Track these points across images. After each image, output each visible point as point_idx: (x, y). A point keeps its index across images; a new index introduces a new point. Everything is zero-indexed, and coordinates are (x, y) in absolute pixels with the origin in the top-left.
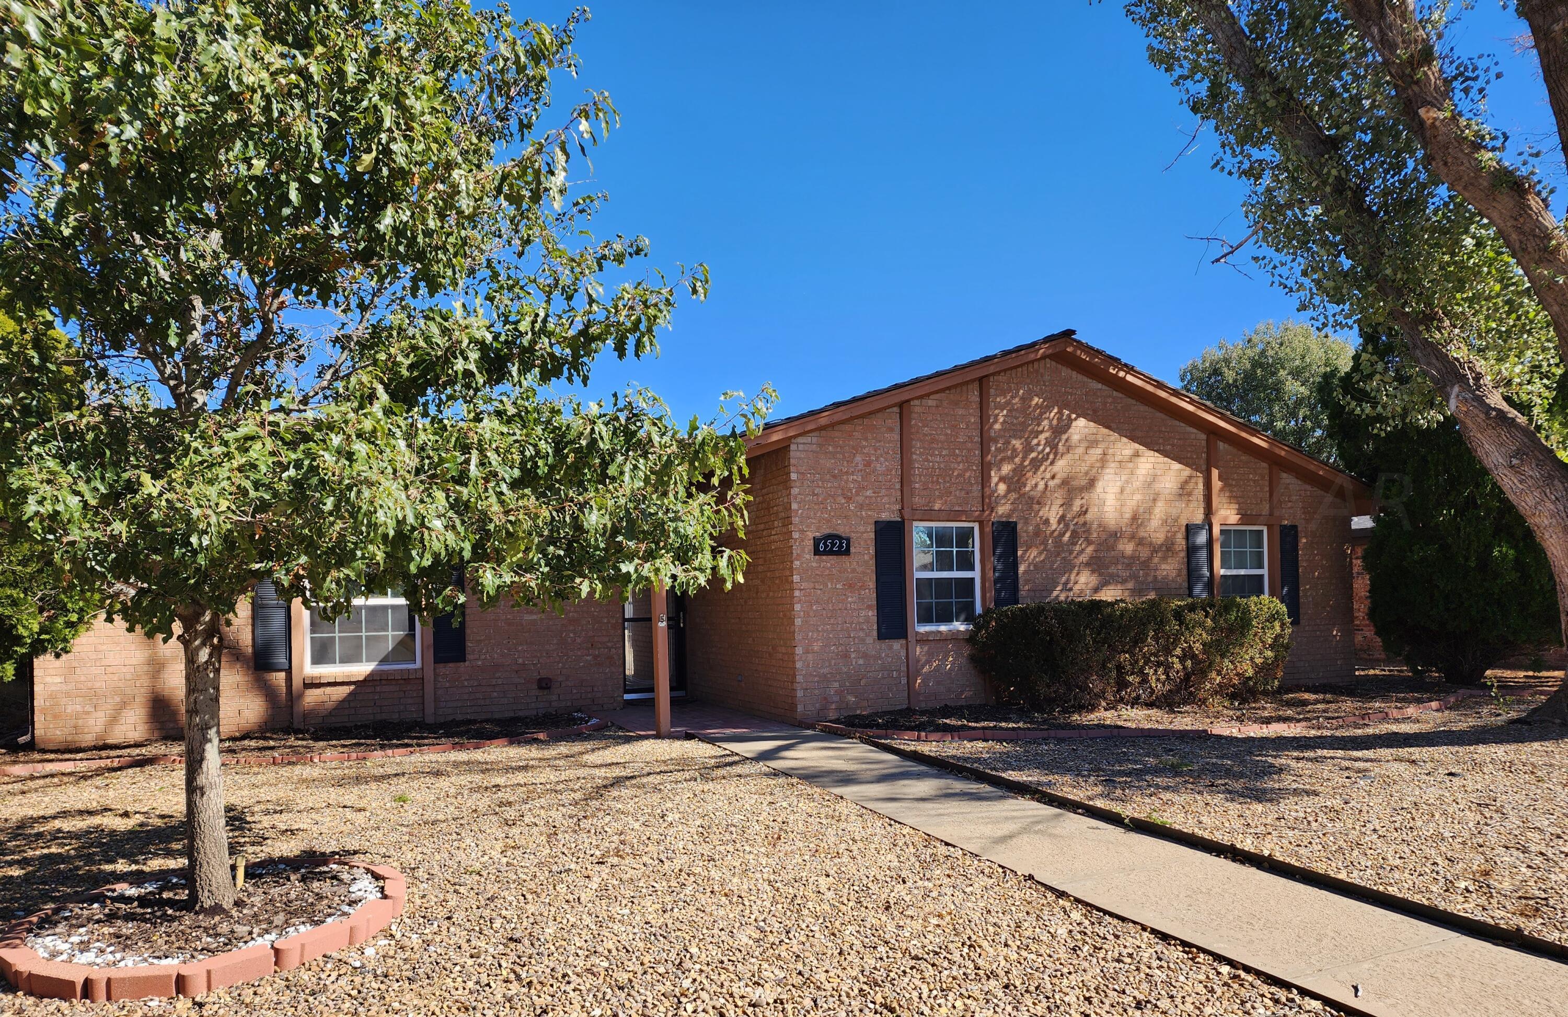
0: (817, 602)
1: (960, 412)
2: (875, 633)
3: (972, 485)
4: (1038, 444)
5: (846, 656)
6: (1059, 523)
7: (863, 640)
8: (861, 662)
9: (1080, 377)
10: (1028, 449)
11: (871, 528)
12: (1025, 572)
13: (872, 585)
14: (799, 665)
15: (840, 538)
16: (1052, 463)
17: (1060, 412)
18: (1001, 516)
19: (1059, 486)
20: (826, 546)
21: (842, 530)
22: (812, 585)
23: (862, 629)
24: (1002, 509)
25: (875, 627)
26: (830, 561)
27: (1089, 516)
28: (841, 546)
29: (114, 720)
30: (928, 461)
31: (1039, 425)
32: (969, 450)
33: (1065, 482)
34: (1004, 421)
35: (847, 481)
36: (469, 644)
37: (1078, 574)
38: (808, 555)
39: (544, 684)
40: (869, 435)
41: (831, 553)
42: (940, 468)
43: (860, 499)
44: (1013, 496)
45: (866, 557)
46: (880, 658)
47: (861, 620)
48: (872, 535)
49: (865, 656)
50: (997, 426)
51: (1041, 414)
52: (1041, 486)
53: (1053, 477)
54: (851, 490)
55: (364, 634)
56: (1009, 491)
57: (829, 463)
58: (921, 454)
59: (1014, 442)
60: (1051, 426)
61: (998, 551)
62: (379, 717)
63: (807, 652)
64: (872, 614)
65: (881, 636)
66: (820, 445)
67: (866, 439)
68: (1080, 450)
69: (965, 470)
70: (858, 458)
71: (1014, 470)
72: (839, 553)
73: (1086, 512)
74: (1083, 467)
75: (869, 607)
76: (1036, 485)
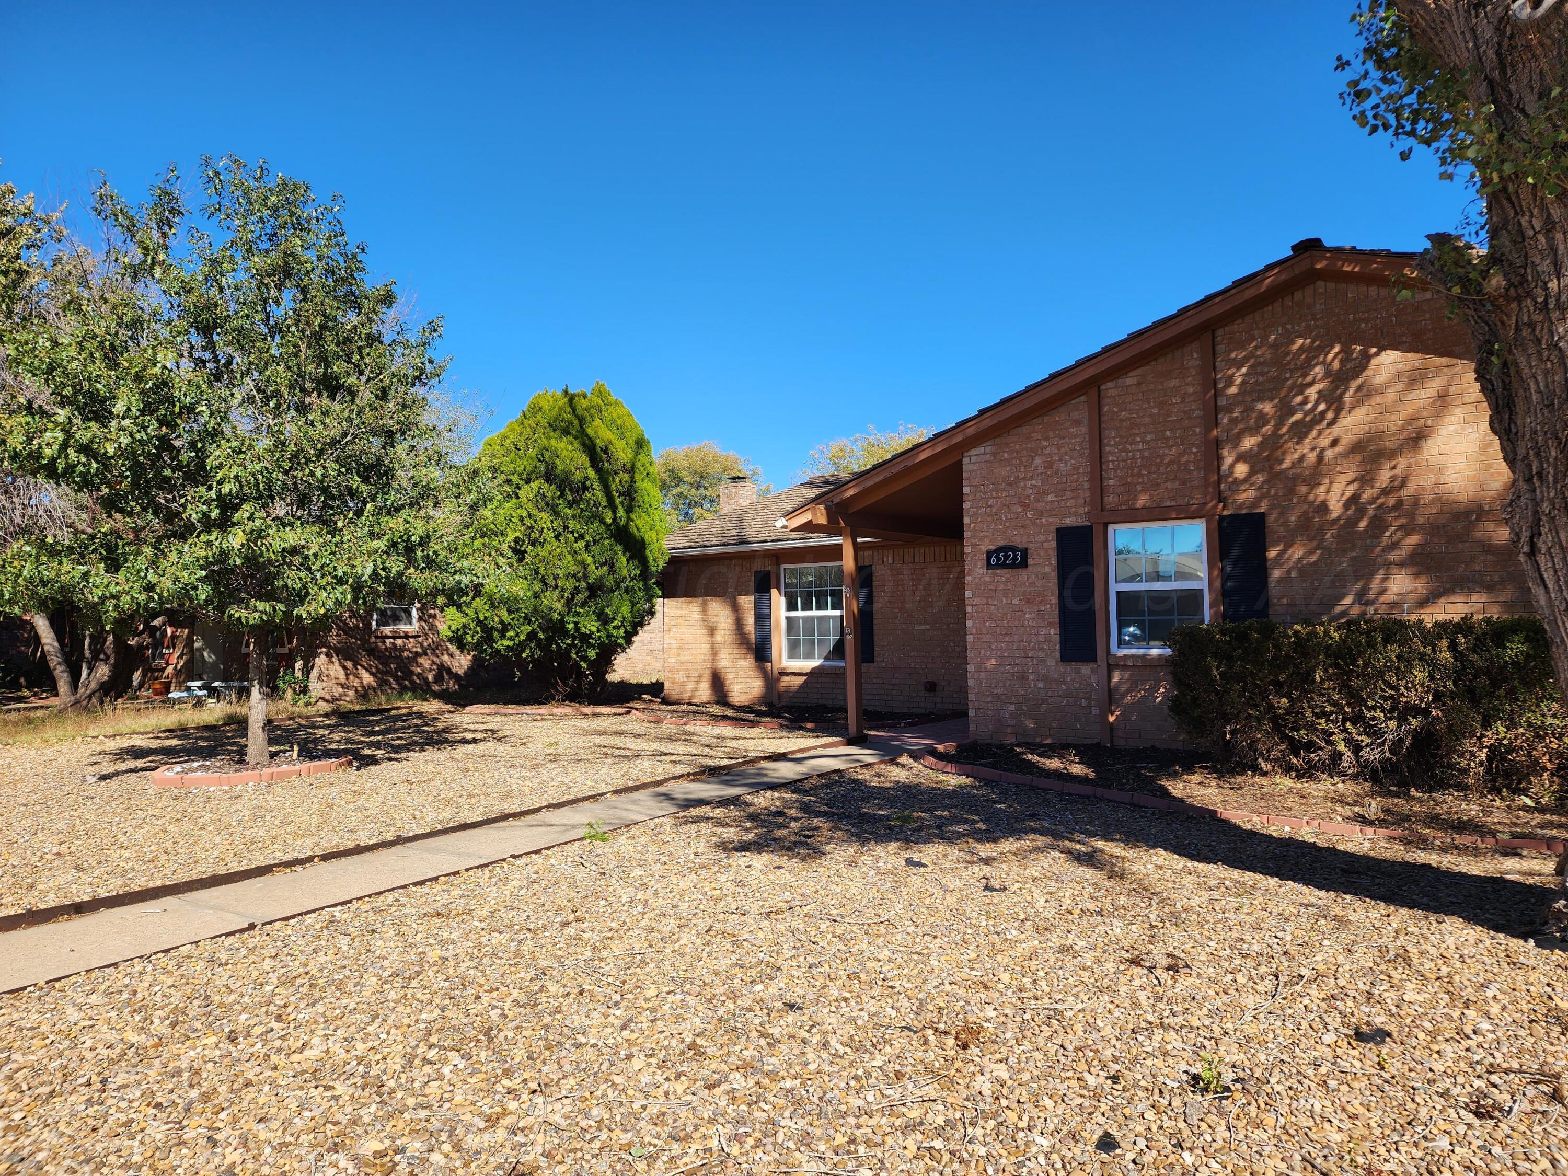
0: (990, 618)
1: (1173, 383)
2: (1058, 654)
3: (1190, 472)
4: (1305, 401)
5: (1023, 677)
6: (1347, 506)
7: (1043, 661)
8: (1040, 685)
10: (1286, 409)
11: (1052, 536)
12: (1280, 581)
13: (1054, 600)
14: (971, 683)
15: (1013, 549)
16: (1332, 423)
17: (1346, 351)
18: (1241, 506)
19: (1345, 455)
20: (998, 559)
21: (1019, 540)
22: (985, 601)
23: (1043, 649)
24: (1247, 495)
25: (1058, 647)
26: (1004, 574)
27: (1406, 493)
28: (1015, 558)
30: (1127, 451)
31: (1305, 375)
32: (1185, 429)
33: (1357, 447)
34: (1243, 383)
35: (1024, 489)
36: (876, 648)
37: (1386, 578)
38: (981, 569)
39: (931, 687)
40: (1051, 434)
41: (1004, 566)
42: (1142, 458)
43: (1040, 505)
44: (1260, 478)
45: (1047, 569)
46: (1064, 682)
47: (1041, 639)
48: (1054, 544)
49: (1045, 679)
50: (1233, 390)
51: (1308, 360)
52: (1312, 457)
53: (1335, 443)
54: (1029, 496)
55: (816, 637)
56: (1252, 473)
57: (1004, 472)
58: (1116, 444)
59: (1260, 406)
60: (1329, 373)
61: (1235, 552)
62: (821, 702)
63: (979, 670)
64: (1054, 632)
65: (1066, 658)
66: (994, 454)
67: (1046, 439)
68: (1392, 394)
69: (1181, 455)
70: (1038, 461)
71: (1261, 445)
72: (1013, 566)
73: (1403, 484)
74: (1396, 420)
75: (1050, 625)
76: (1302, 458)
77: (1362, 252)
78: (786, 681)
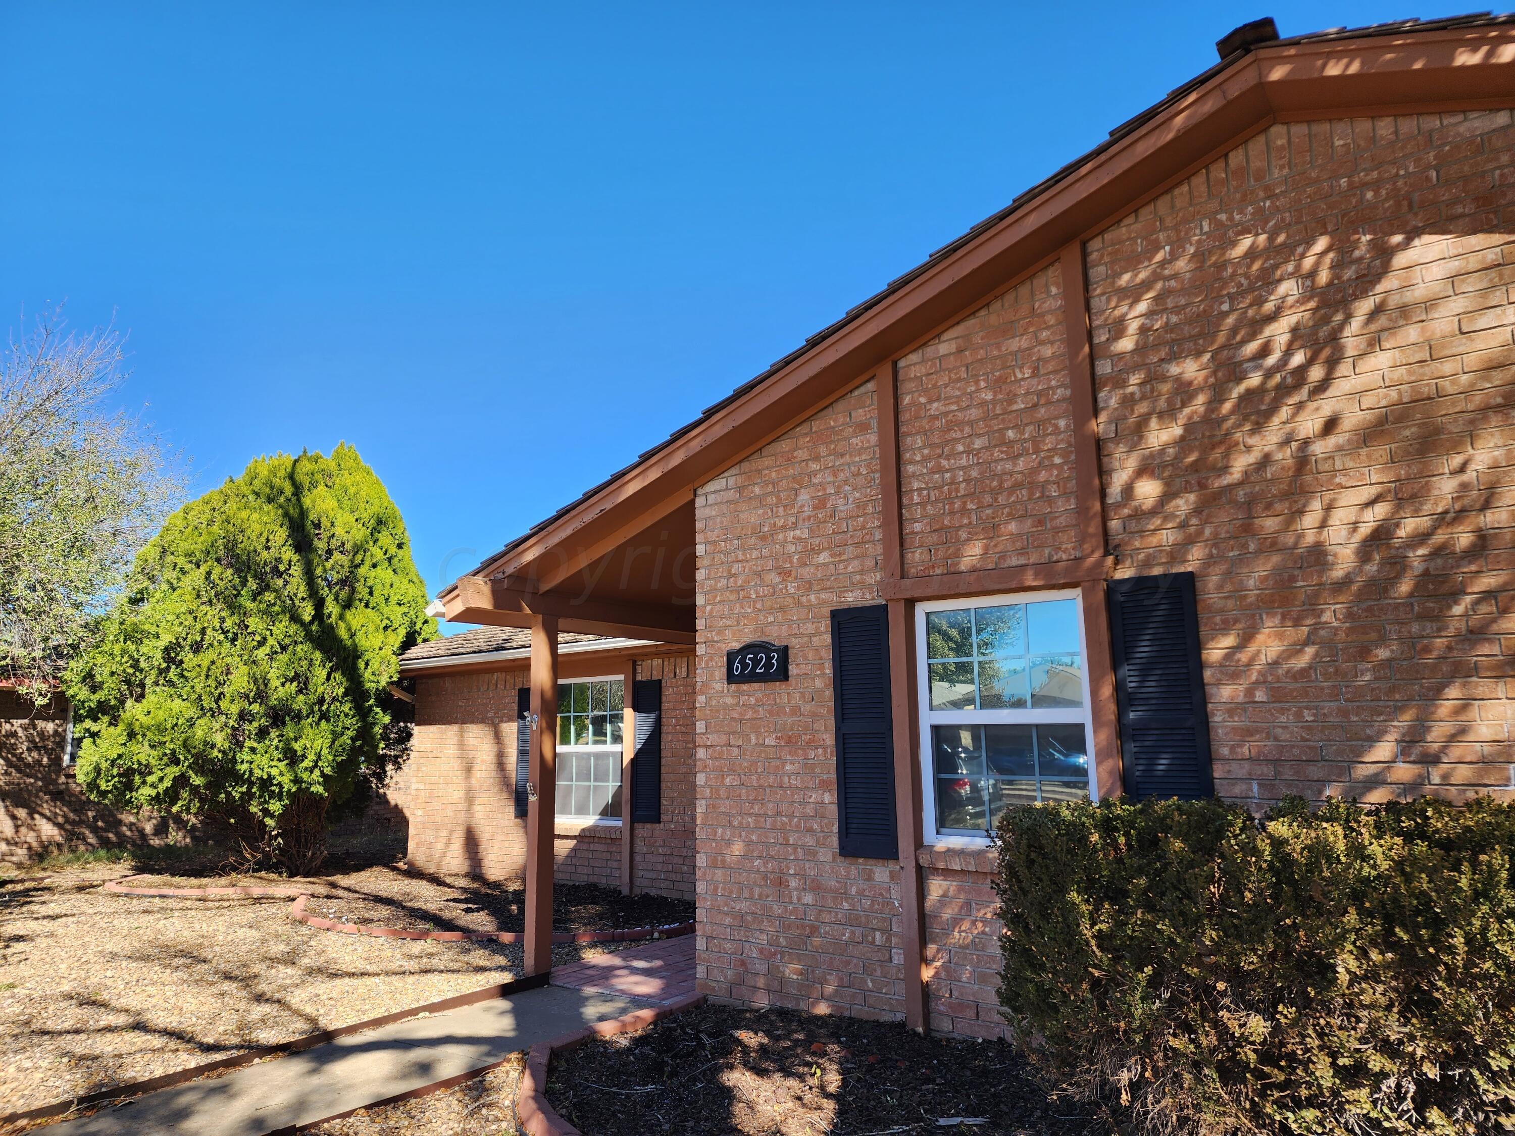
0: (733, 771)
1: (1015, 344)
2: (835, 841)
3: (1050, 500)
4: (1265, 351)
5: (780, 882)
7: (811, 853)
8: (808, 899)
9: (1408, 126)
10: (1226, 371)
11: (825, 625)
13: (830, 739)
15: (767, 648)
16: (1323, 386)
17: (1340, 245)
18: (1149, 562)
19: (1352, 450)
20: (744, 666)
21: (776, 635)
22: (724, 738)
23: (810, 830)
25: (835, 829)
26: (754, 692)
28: (768, 665)
29: (446, 848)
30: (941, 470)
31: (1260, 302)
32: (1040, 423)
34: (1143, 330)
35: (783, 545)
36: (664, 802)
37: (1465, 705)
38: (719, 684)
40: (823, 450)
41: (753, 678)
42: (967, 481)
43: (806, 571)
44: (1183, 505)
45: (819, 683)
46: (845, 895)
47: (809, 811)
48: (828, 639)
49: (816, 887)
50: (1126, 344)
52: (1285, 457)
53: (1330, 426)
54: (790, 557)
56: (1165, 497)
57: (754, 517)
58: (925, 459)
59: (1174, 369)
60: (1310, 292)
62: (591, 879)
63: (713, 865)
64: (830, 798)
65: (847, 849)
66: (740, 489)
67: (817, 458)
69: (1033, 471)
70: (804, 496)
71: (1182, 443)
72: (765, 678)
73: (1486, 502)
74: (1456, 373)
75: (824, 785)
76: (1266, 459)
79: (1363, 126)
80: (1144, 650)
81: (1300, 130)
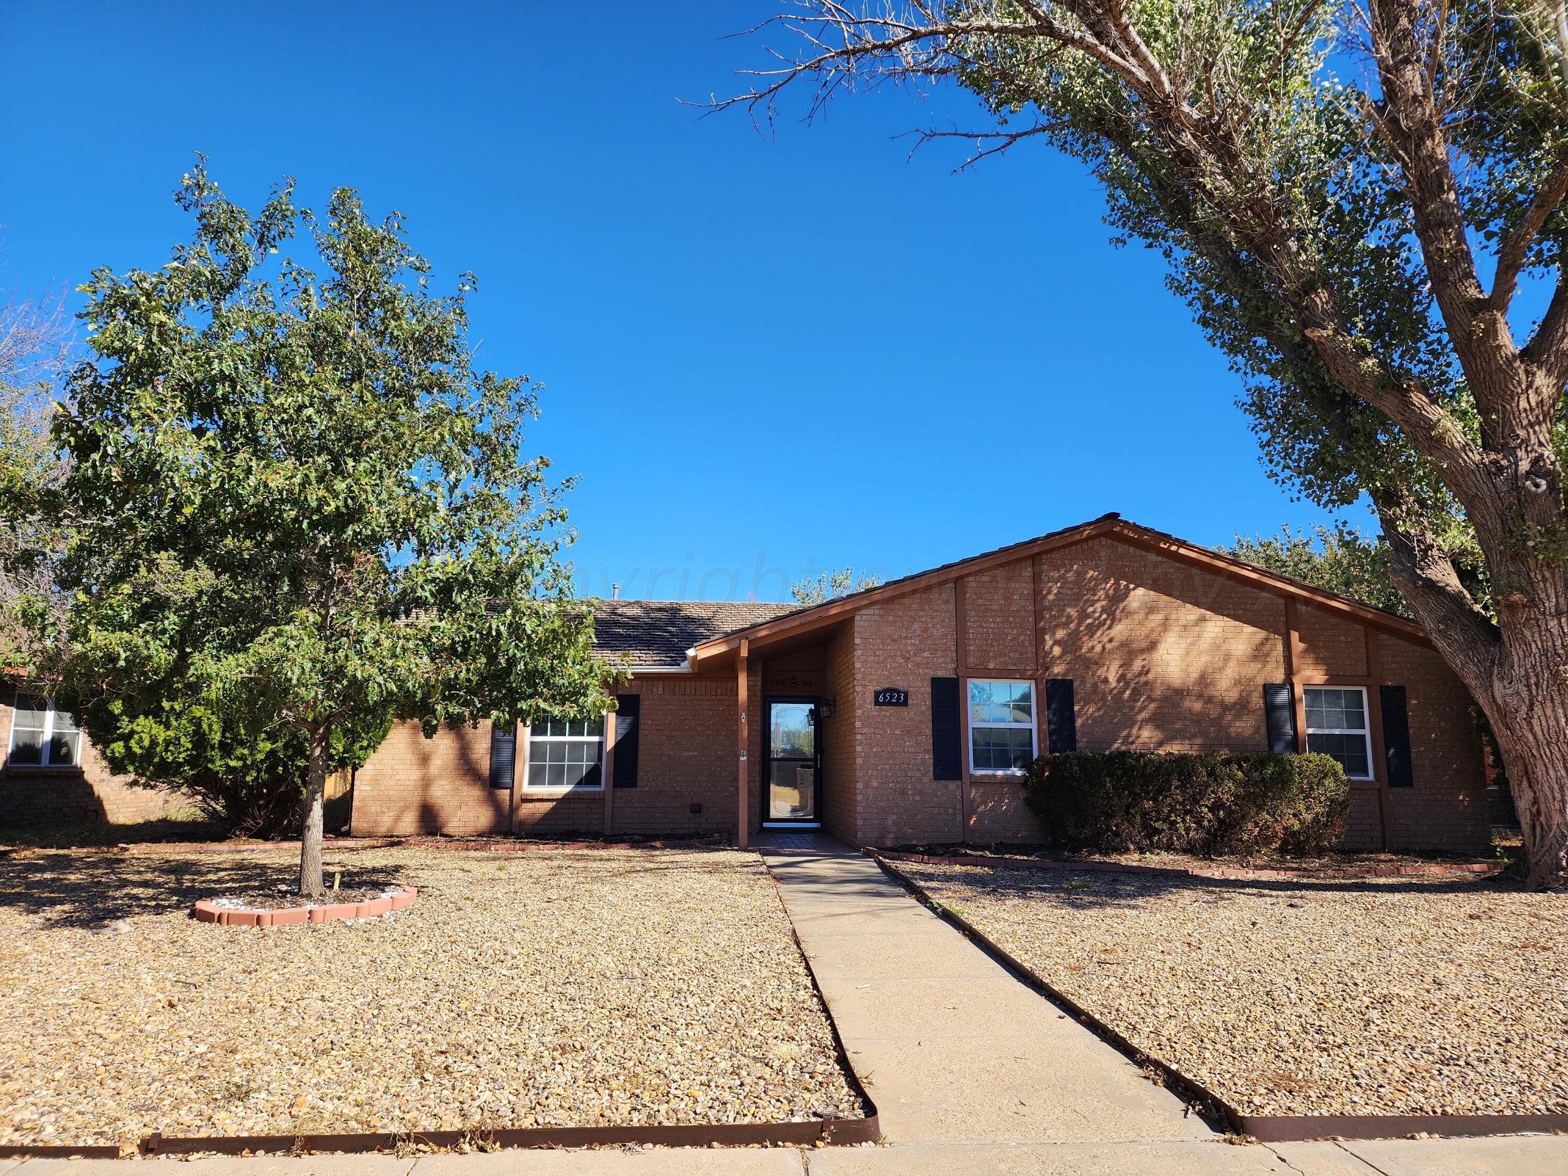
0: (877, 745)
1: (1014, 585)
2: (931, 774)
3: (1026, 647)
4: (1094, 612)
5: (903, 792)
6: (1118, 681)
7: (919, 780)
8: (917, 798)
9: (1138, 551)
10: (1083, 615)
11: (928, 684)
12: (1082, 725)
13: (929, 732)
14: (859, 798)
15: (898, 692)
16: (1110, 628)
17: (1117, 583)
18: (1058, 674)
19: (1118, 648)
20: (885, 698)
21: (901, 684)
22: (872, 730)
23: (919, 770)
24: (1058, 669)
25: (931, 769)
26: (888, 711)
27: (1150, 676)
28: (899, 698)
29: (398, 818)
30: (983, 627)
31: (1094, 595)
32: (1023, 618)
33: (1124, 644)
34: (1058, 592)
35: (905, 645)
36: (640, 773)
37: (1140, 729)
38: (869, 705)
39: (696, 809)
40: (927, 607)
41: (890, 704)
42: (993, 633)
43: (917, 659)
44: (1068, 658)
45: (923, 708)
46: (936, 796)
47: (918, 762)
48: (929, 690)
49: (922, 793)
50: (1051, 597)
51: (1096, 585)
52: (1098, 648)
53: (1111, 641)
54: (909, 652)
55: (566, 763)
56: (1064, 652)
57: (889, 630)
58: (975, 621)
59: (1069, 610)
60: (1107, 596)
62: (571, 828)
63: (867, 786)
64: (929, 757)
65: (937, 777)
66: (882, 616)
67: (924, 610)
68: (1140, 616)
69: (1019, 635)
70: (916, 626)
71: (1069, 634)
72: (897, 704)
73: (1148, 672)
74: (1144, 631)
75: (926, 751)
76: (1093, 647)
77: (1139, 527)
78: (526, 810)
79: (1126, 547)
80: (1053, 706)
81: (1109, 541)
